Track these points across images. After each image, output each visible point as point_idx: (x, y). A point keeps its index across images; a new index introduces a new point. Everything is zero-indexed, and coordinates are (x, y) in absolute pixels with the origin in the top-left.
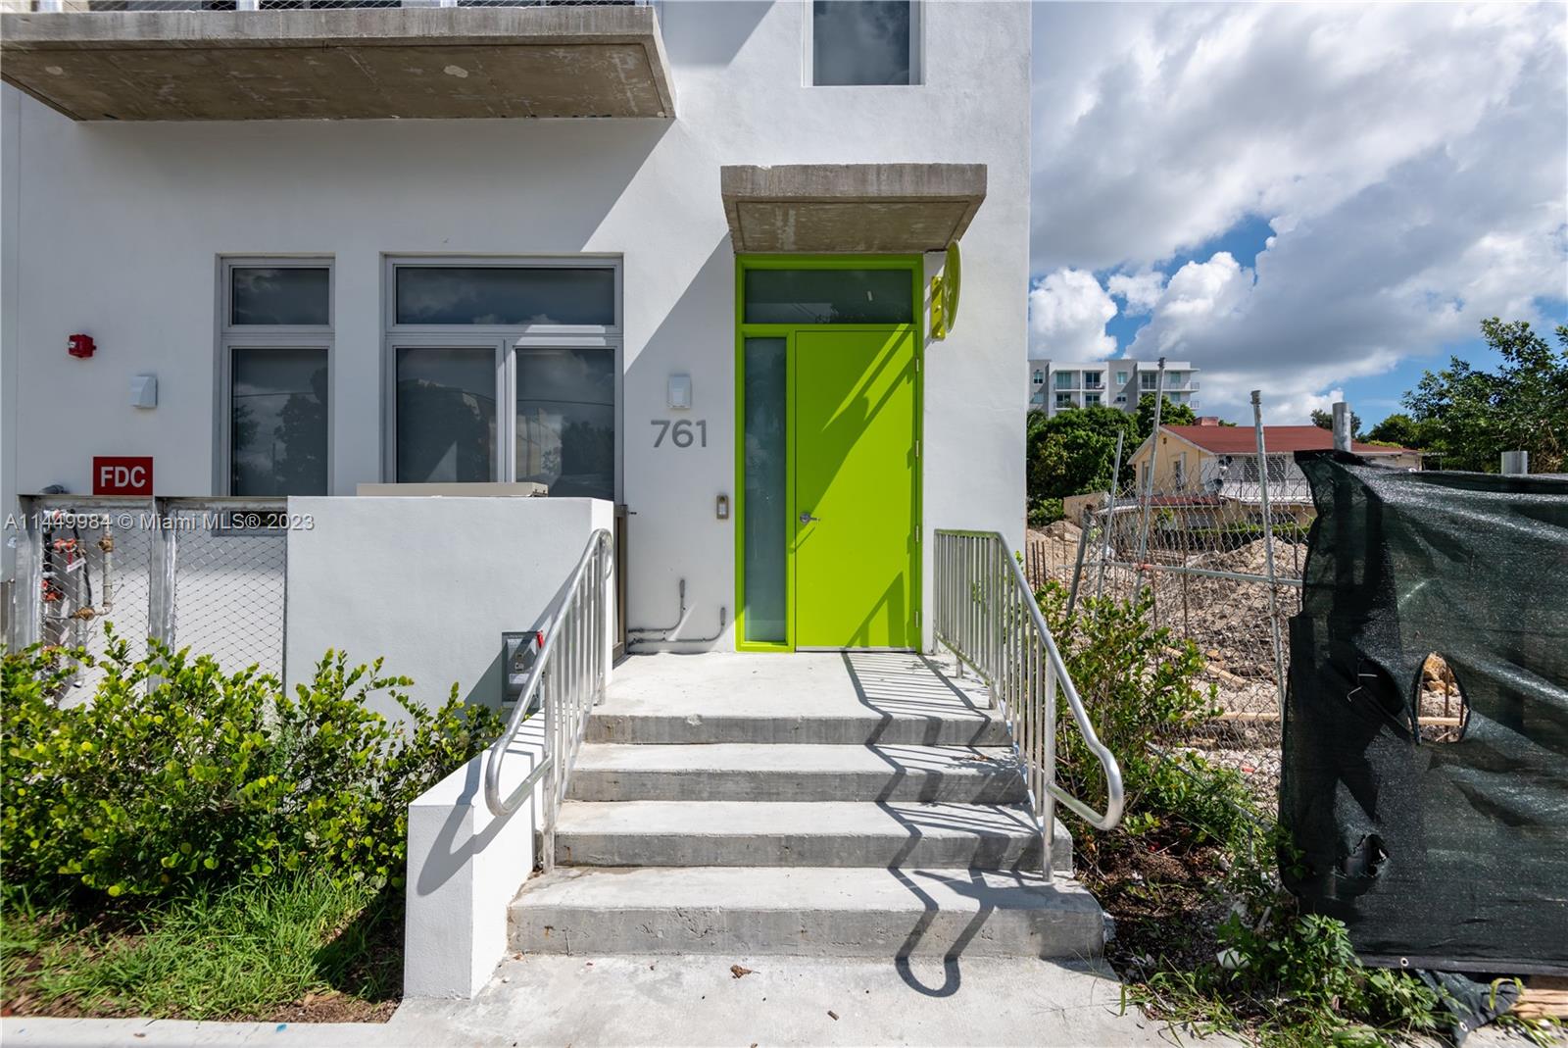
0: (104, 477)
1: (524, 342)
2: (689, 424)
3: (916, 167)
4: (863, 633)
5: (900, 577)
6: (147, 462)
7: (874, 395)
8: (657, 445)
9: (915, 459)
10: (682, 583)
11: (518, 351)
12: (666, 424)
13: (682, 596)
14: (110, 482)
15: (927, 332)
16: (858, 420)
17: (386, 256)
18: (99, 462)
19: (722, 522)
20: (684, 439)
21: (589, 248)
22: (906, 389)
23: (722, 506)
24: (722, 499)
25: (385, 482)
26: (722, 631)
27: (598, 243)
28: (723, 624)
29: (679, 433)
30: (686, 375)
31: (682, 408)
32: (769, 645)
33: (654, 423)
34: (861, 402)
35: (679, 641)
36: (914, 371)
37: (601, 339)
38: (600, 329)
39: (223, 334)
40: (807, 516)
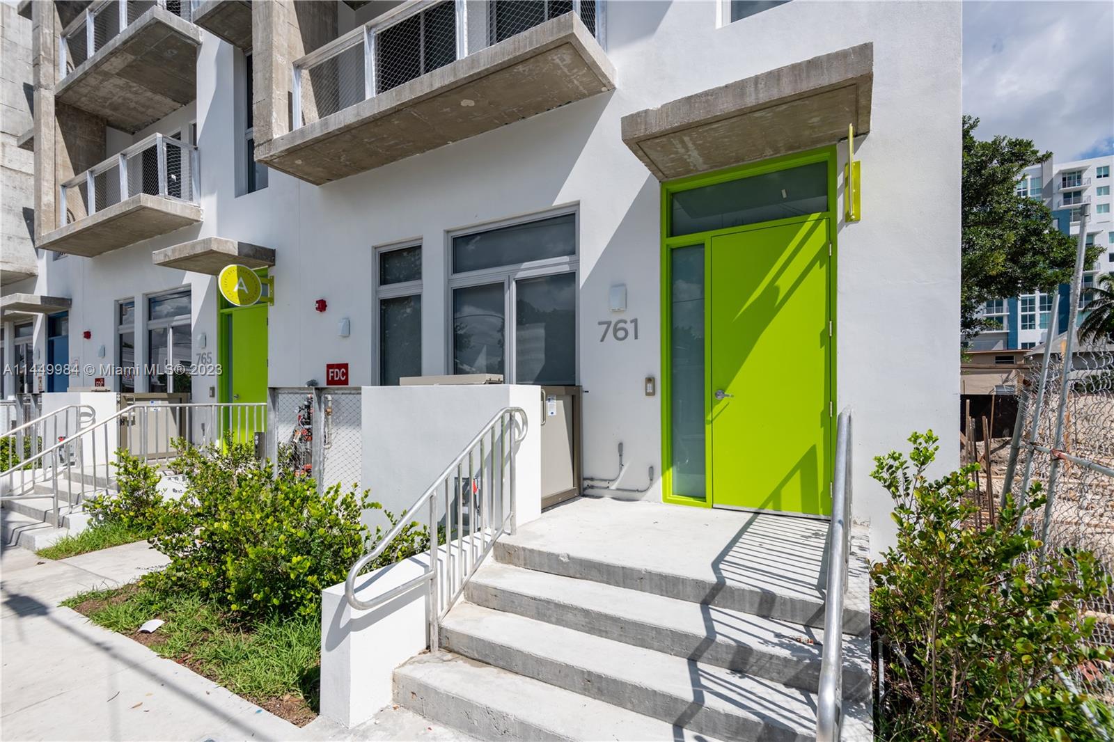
0: (331, 375)
1: (521, 275)
2: (625, 322)
3: (794, 67)
4: (775, 497)
5: (813, 449)
6: (346, 366)
7: (784, 284)
8: (602, 340)
9: (829, 340)
10: (621, 445)
11: (516, 282)
12: (609, 323)
13: (621, 455)
14: (333, 377)
15: (840, 217)
16: (769, 306)
17: (448, 232)
18: (329, 367)
19: (651, 399)
20: (621, 334)
21: (558, 202)
22: (819, 273)
23: (650, 385)
24: (650, 380)
25: (448, 374)
26: (651, 485)
27: (563, 198)
28: (651, 480)
29: (616, 330)
30: (623, 285)
31: (619, 311)
32: (691, 500)
33: (600, 323)
34: (772, 290)
35: (618, 489)
36: (828, 257)
37: (567, 266)
38: (566, 259)
39: (376, 292)
40: (721, 393)
